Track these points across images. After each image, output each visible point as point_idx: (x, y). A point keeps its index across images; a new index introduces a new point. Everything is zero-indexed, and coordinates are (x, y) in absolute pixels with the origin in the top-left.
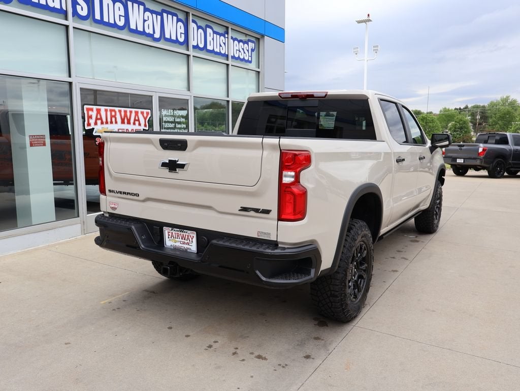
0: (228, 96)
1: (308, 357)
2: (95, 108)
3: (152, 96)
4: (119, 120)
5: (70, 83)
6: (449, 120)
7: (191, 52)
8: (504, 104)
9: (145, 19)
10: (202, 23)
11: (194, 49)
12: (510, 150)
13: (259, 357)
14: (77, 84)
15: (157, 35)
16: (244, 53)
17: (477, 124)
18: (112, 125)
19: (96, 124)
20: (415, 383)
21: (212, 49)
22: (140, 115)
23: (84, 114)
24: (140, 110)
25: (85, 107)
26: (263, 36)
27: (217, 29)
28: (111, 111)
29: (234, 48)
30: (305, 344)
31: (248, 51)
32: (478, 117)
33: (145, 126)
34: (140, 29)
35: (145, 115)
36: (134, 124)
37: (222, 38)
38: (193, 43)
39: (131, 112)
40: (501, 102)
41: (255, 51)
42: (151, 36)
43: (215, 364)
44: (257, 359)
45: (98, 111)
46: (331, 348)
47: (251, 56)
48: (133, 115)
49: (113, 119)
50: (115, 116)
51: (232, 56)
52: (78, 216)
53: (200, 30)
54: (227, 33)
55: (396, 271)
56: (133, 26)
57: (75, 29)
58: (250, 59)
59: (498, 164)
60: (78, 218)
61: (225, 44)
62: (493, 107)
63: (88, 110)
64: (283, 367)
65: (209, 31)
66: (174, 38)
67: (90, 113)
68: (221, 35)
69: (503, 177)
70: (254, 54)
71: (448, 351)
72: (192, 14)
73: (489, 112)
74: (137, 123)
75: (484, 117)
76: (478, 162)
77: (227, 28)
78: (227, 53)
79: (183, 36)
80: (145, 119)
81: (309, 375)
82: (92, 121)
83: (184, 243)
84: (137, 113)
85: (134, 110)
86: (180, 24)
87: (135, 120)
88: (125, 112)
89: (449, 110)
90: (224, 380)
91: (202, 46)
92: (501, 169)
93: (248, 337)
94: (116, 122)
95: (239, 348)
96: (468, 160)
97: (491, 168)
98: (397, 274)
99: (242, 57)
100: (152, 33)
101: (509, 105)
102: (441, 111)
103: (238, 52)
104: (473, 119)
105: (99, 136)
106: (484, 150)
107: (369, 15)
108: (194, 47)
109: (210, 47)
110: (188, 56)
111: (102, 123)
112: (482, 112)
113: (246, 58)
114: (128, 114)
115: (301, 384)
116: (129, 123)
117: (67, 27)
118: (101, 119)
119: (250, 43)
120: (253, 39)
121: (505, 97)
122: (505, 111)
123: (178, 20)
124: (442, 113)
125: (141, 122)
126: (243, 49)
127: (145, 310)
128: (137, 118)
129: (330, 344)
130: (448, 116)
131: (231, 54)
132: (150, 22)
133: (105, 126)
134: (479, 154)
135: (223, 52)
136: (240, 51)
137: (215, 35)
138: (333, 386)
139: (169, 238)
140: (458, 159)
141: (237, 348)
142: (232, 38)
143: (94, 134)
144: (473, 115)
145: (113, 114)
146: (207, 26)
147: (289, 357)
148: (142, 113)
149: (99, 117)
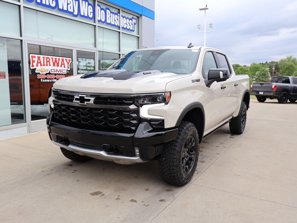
0: (120, 51)
1: (162, 201)
2: (36, 56)
3: (72, 50)
4: (52, 64)
5: (21, 41)
6: (256, 70)
7: (97, 24)
8: (289, 61)
9: (68, 3)
10: (104, 7)
11: (99, 22)
12: (291, 87)
13: (132, 201)
14: (26, 41)
15: (76, 13)
16: (130, 25)
17: (273, 72)
18: (47, 67)
19: (37, 65)
20: (225, 214)
21: (110, 22)
22: (65, 61)
23: (30, 59)
24: (65, 58)
25: (31, 55)
26: (141, 16)
27: (113, 10)
28: (47, 58)
29: (124, 22)
30: (160, 193)
31: (132, 24)
32: (274, 69)
33: (68, 68)
34: (65, 9)
35: (68, 61)
36: (61, 66)
37: (116, 16)
38: (98, 18)
39: (59, 59)
40: (287, 60)
41: (136, 24)
42: (72, 13)
43: (105, 205)
44: (130, 202)
45: (39, 58)
46: (176, 196)
47: (134, 28)
48: (61, 61)
49: (48, 63)
50: (49, 61)
51: (122, 27)
52: (26, 122)
53: (103, 11)
54: (119, 13)
55: (219, 154)
56: (61, 7)
57: (24, 8)
58: (133, 30)
59: (284, 95)
60: (25, 123)
61: (117, 19)
62: (282, 62)
63: (32, 57)
64: (147, 206)
65: (108, 11)
66: (86, 15)
67: (34, 59)
68: (115, 14)
69: (287, 103)
70: (136, 26)
71: (246, 197)
72: (98, 1)
73: (280, 65)
74: (63, 66)
75: (277, 69)
76: (272, 94)
77: (119, 10)
78: (119, 25)
79: (92, 14)
80: (68, 63)
81: (161, 210)
82: (35, 64)
84: (63, 60)
85: (61, 58)
86: (90, 7)
87: (62, 64)
88: (56, 59)
89: (256, 64)
90: (110, 213)
91: (103, 20)
92: (285, 98)
93: (126, 190)
94: (50, 65)
95: (121, 196)
96: (266, 93)
97: (280, 97)
98: (219, 156)
99: (128, 28)
100: (73, 12)
101: (292, 61)
102: (251, 65)
103: (126, 24)
104: (271, 70)
105: (39, 73)
106: (275, 87)
107: (206, 6)
108: (99, 21)
109: (108, 21)
110: (95, 26)
111: (41, 65)
112: (276, 66)
113: (131, 29)
114: (58, 60)
115: (156, 215)
116: (58, 66)
117: (19, 6)
118: (40, 63)
119: (133, 20)
120: (135, 17)
121: (289, 57)
122: (289, 64)
123: (89, 4)
124: (252, 66)
125: (65, 66)
126: (129, 23)
127: (64, 175)
128: (63, 63)
129: (176, 194)
130: (256, 68)
131: (121, 26)
132: (71, 5)
133: (43, 67)
134: (272, 89)
135: (116, 24)
136: (127, 24)
137: (112, 14)
138: (176, 216)
140: (260, 92)
141: (119, 196)
142: (122, 16)
143: (36, 72)
144: (271, 67)
146: (107, 8)
147: (150, 201)
148: (66, 60)
149: (39, 61)
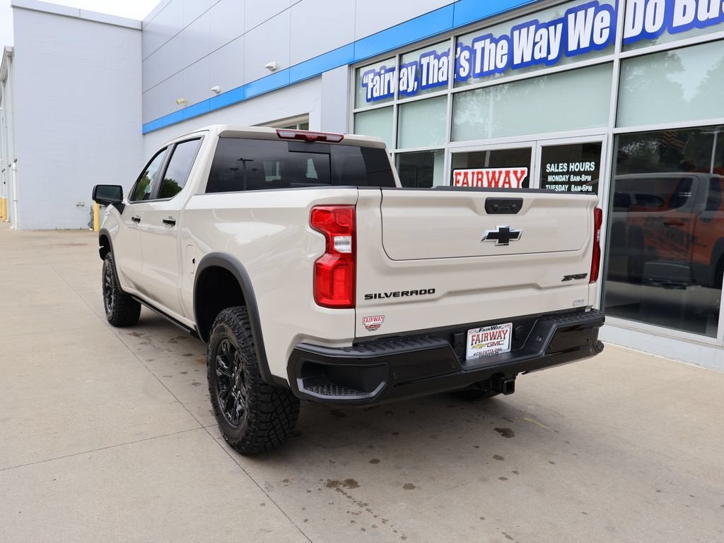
2: (463, 171)
4: (486, 182)
9: (536, 41)
22: (512, 176)
23: (453, 179)
24: (512, 170)
25: (455, 171)
28: (478, 173)
35: (519, 175)
39: (500, 173)
45: (466, 175)
48: (503, 176)
49: (480, 182)
50: (481, 179)
63: (457, 174)
67: (458, 177)
74: (507, 186)
79: (606, 32)
80: (518, 180)
83: (493, 344)
84: (508, 173)
85: (504, 170)
87: (505, 182)
88: (494, 173)
94: (482, 186)
100: (546, 56)
114: (497, 175)
116: (497, 186)
118: (468, 183)
123: (598, 10)
125: (512, 186)
128: (507, 180)
132: (543, 42)
139: (472, 344)
145: (480, 176)
148: (515, 173)
149: (465, 181)
